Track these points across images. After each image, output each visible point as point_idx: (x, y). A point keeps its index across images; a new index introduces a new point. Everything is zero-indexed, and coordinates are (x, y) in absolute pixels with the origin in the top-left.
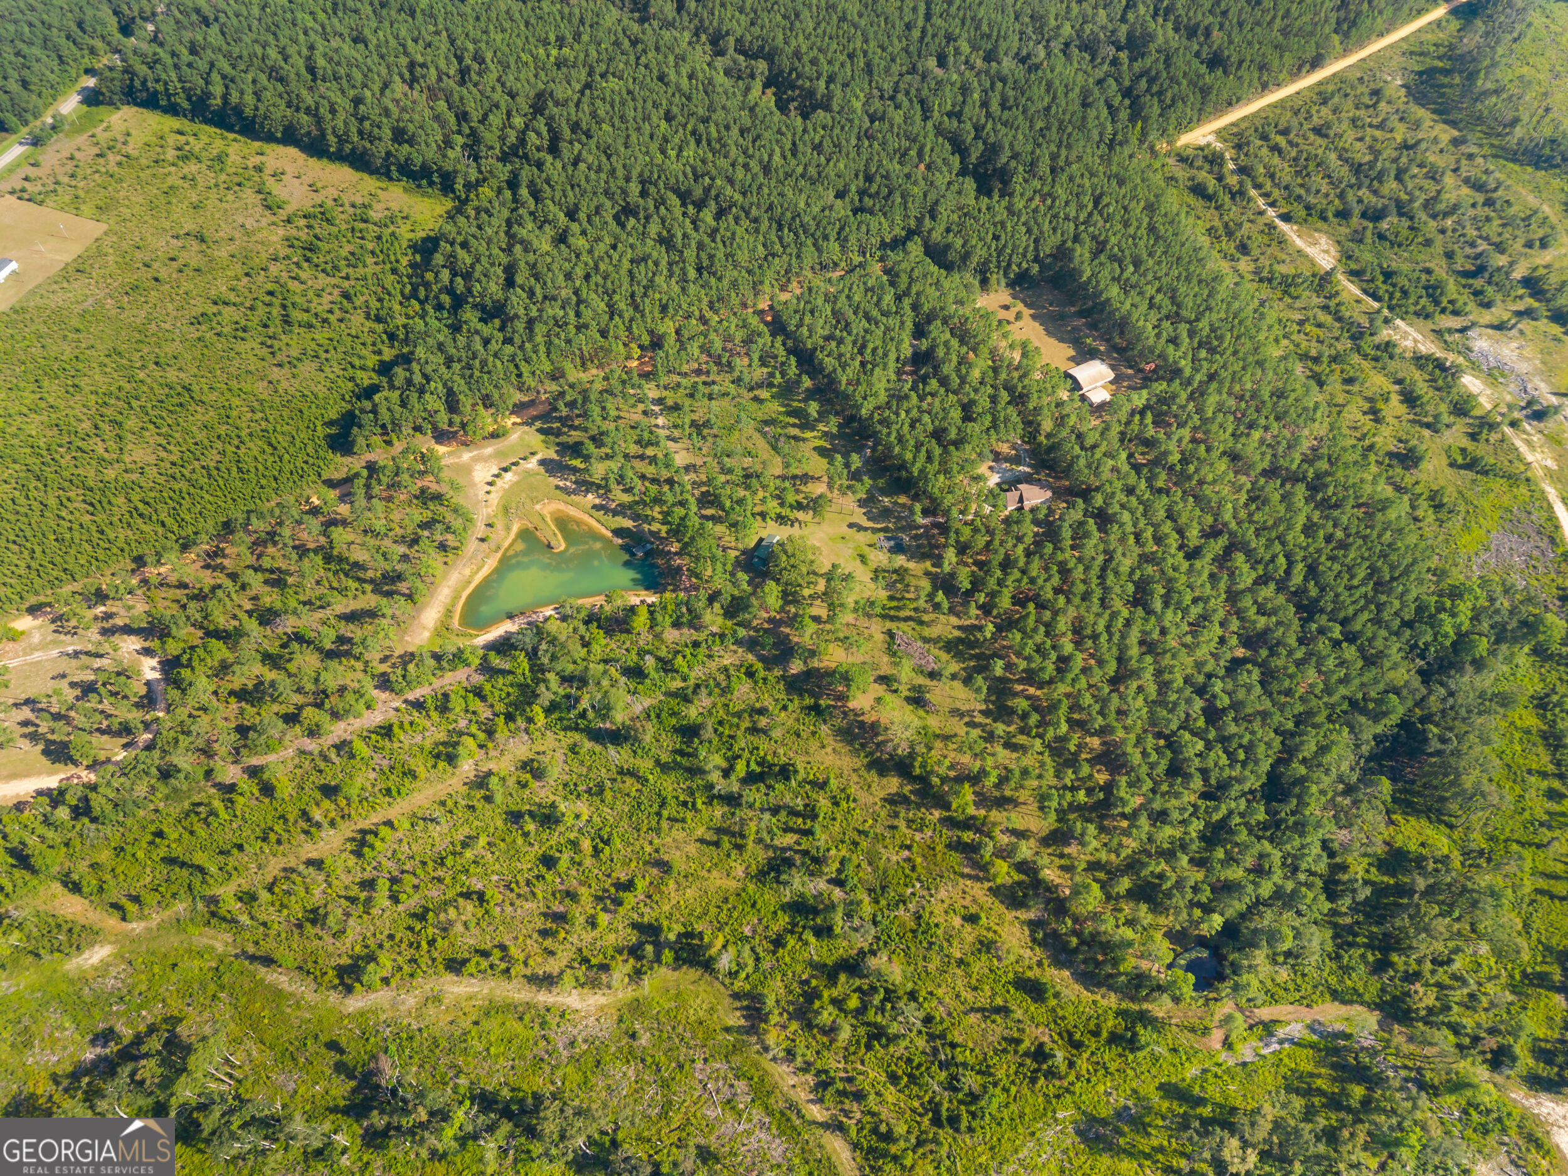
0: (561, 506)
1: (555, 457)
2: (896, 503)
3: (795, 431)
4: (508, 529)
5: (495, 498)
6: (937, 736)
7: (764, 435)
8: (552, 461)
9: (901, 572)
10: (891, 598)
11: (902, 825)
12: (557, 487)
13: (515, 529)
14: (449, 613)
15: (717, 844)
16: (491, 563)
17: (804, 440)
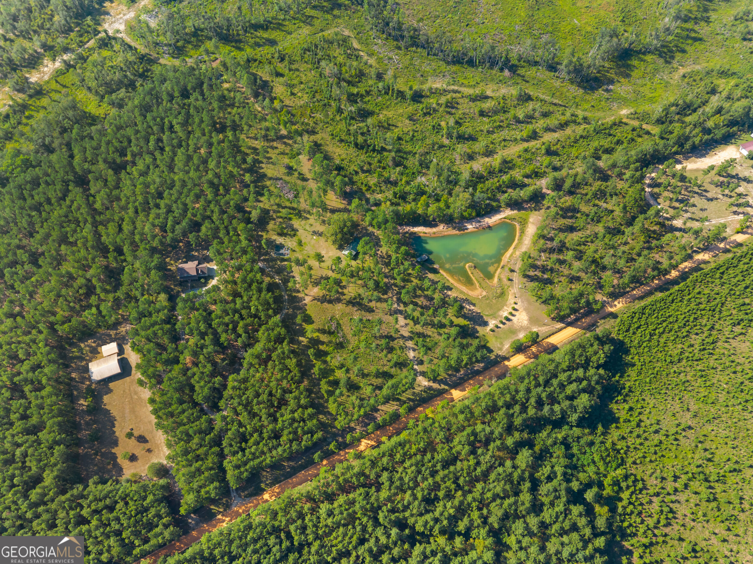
0: (471, 293)
1: (478, 328)
2: (272, 277)
3: (324, 338)
4: (500, 279)
5: (511, 300)
6: (287, 154)
7: (344, 336)
8: (480, 325)
9: (281, 234)
10: (290, 219)
11: (312, 124)
12: (474, 305)
13: (496, 280)
14: (522, 232)
15: (389, 125)
16: (505, 258)
17: (319, 330)
